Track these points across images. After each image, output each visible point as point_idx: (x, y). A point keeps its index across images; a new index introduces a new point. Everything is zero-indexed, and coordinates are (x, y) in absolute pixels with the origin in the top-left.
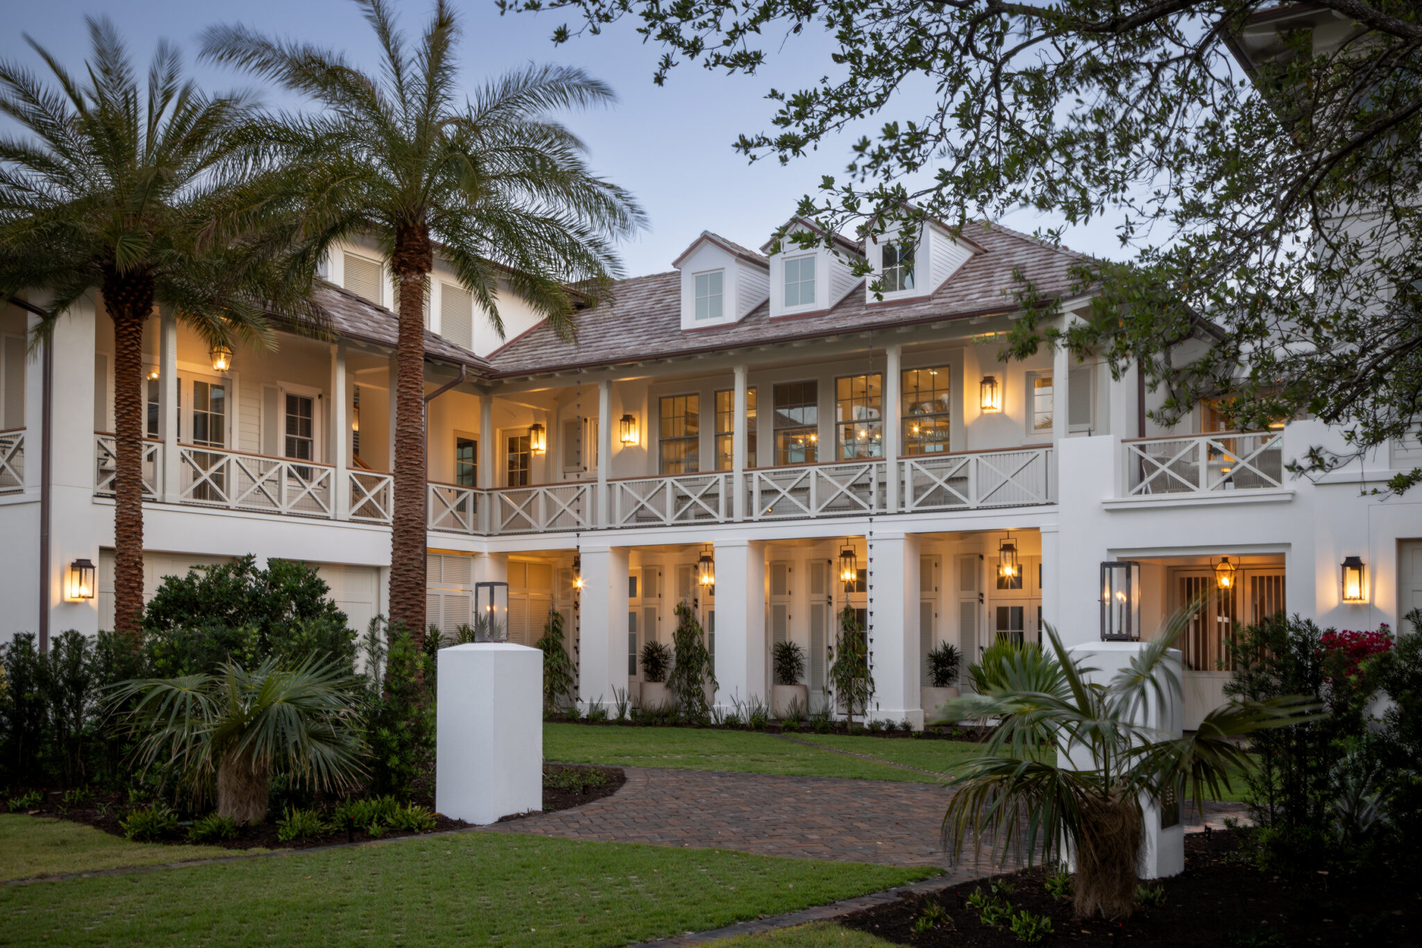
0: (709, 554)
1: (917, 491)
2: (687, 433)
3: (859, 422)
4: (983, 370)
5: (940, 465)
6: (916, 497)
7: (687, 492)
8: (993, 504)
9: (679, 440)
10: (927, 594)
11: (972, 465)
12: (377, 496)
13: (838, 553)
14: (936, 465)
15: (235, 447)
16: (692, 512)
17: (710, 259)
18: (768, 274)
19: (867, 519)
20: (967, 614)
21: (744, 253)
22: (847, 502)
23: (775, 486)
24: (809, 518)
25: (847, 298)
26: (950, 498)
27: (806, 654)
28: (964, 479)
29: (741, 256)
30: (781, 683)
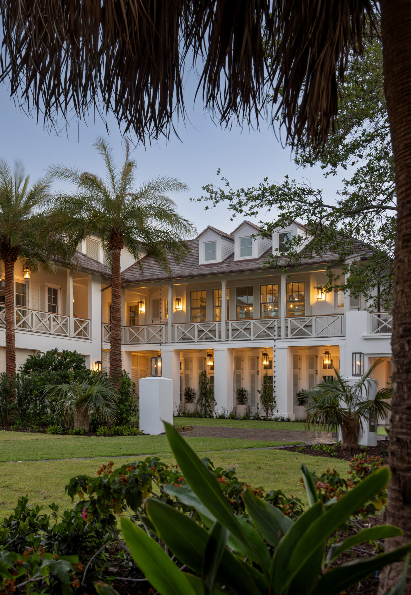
0: (211, 353)
1: (293, 330)
2: (201, 305)
3: (269, 303)
4: (318, 284)
5: (301, 320)
6: (292, 333)
7: (203, 329)
8: (321, 336)
9: (198, 308)
10: (296, 370)
11: (314, 321)
12: (84, 328)
13: (262, 354)
14: (300, 320)
15: (30, 308)
16: (204, 337)
17: (211, 237)
18: (234, 243)
19: (273, 341)
20: (311, 378)
21: (224, 235)
22: (265, 334)
23: (237, 327)
24: (251, 340)
25: (265, 254)
26: (305, 334)
27: (249, 393)
28: (311, 326)
29: (223, 236)
30: (239, 404)
